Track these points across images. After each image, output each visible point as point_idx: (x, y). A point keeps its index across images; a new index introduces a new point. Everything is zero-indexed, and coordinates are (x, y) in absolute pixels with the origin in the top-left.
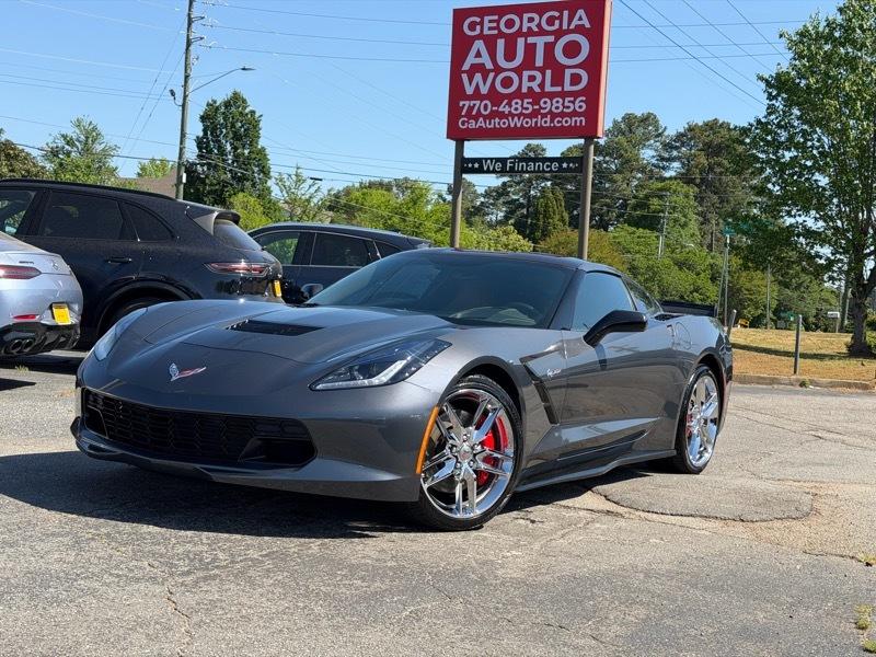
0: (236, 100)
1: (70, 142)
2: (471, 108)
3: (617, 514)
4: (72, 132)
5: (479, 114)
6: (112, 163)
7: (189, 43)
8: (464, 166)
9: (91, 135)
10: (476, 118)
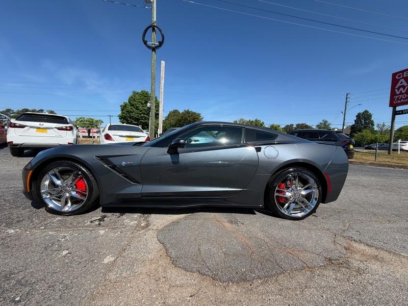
1: (321, 123)
2: (398, 98)
4: (322, 122)
5: (402, 98)
6: (330, 126)
7: (346, 102)
8: (395, 113)
9: (326, 122)
10: (400, 100)
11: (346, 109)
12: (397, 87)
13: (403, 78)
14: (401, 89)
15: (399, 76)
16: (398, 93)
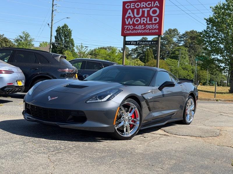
0: (65, 26)
1: (21, 37)
2: (128, 28)
3: (167, 135)
4: (22, 35)
6: (33, 43)
7: (53, 11)
8: (126, 43)
9: (27, 36)
10: (129, 30)
11: (52, 20)
12: (126, 17)
13: (130, 9)
14: (129, 19)
15: (128, 6)
16: (127, 23)
